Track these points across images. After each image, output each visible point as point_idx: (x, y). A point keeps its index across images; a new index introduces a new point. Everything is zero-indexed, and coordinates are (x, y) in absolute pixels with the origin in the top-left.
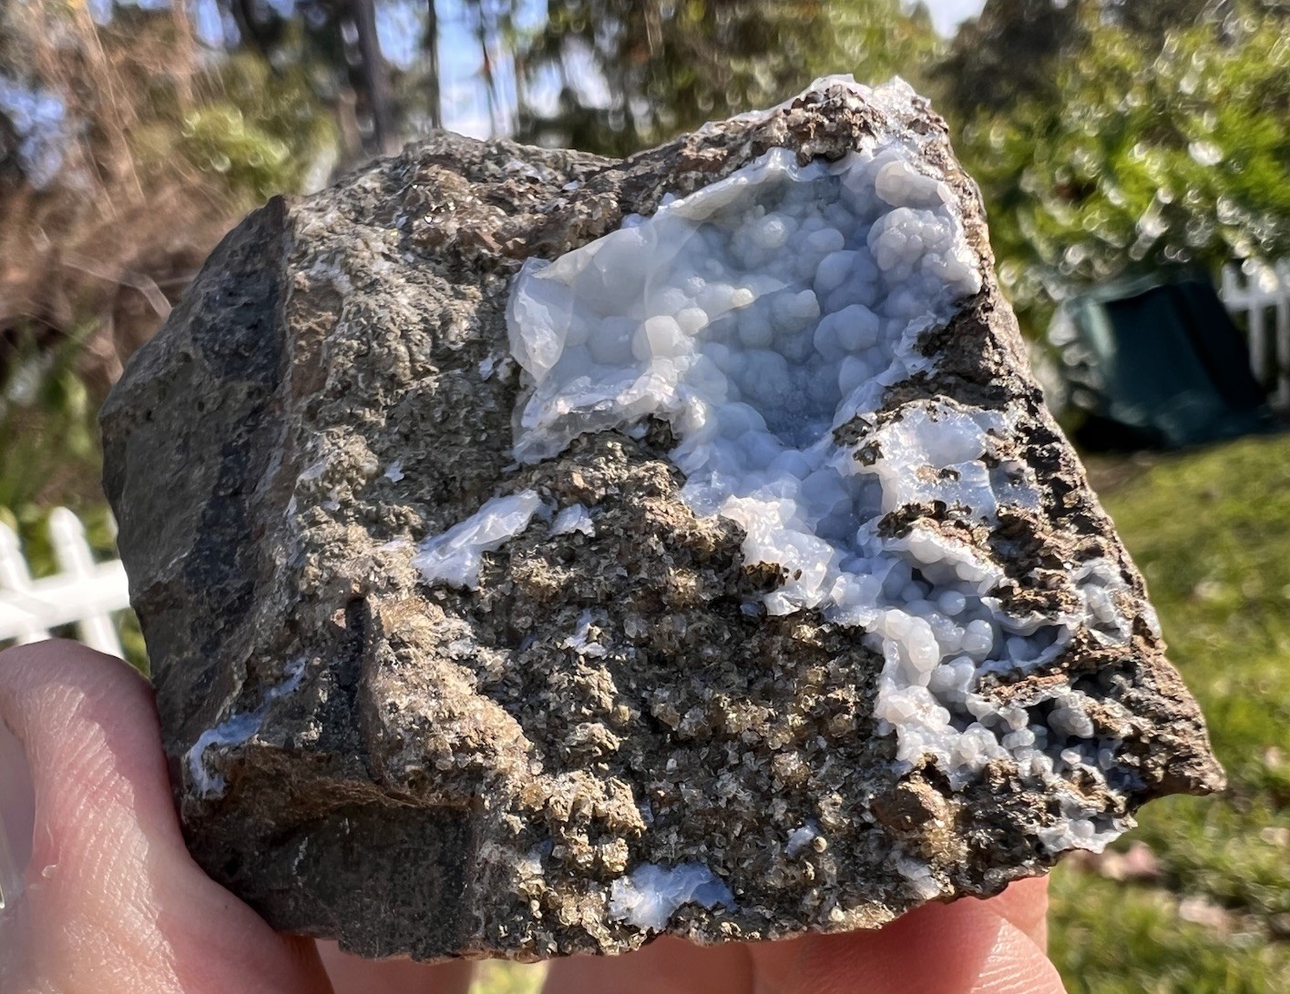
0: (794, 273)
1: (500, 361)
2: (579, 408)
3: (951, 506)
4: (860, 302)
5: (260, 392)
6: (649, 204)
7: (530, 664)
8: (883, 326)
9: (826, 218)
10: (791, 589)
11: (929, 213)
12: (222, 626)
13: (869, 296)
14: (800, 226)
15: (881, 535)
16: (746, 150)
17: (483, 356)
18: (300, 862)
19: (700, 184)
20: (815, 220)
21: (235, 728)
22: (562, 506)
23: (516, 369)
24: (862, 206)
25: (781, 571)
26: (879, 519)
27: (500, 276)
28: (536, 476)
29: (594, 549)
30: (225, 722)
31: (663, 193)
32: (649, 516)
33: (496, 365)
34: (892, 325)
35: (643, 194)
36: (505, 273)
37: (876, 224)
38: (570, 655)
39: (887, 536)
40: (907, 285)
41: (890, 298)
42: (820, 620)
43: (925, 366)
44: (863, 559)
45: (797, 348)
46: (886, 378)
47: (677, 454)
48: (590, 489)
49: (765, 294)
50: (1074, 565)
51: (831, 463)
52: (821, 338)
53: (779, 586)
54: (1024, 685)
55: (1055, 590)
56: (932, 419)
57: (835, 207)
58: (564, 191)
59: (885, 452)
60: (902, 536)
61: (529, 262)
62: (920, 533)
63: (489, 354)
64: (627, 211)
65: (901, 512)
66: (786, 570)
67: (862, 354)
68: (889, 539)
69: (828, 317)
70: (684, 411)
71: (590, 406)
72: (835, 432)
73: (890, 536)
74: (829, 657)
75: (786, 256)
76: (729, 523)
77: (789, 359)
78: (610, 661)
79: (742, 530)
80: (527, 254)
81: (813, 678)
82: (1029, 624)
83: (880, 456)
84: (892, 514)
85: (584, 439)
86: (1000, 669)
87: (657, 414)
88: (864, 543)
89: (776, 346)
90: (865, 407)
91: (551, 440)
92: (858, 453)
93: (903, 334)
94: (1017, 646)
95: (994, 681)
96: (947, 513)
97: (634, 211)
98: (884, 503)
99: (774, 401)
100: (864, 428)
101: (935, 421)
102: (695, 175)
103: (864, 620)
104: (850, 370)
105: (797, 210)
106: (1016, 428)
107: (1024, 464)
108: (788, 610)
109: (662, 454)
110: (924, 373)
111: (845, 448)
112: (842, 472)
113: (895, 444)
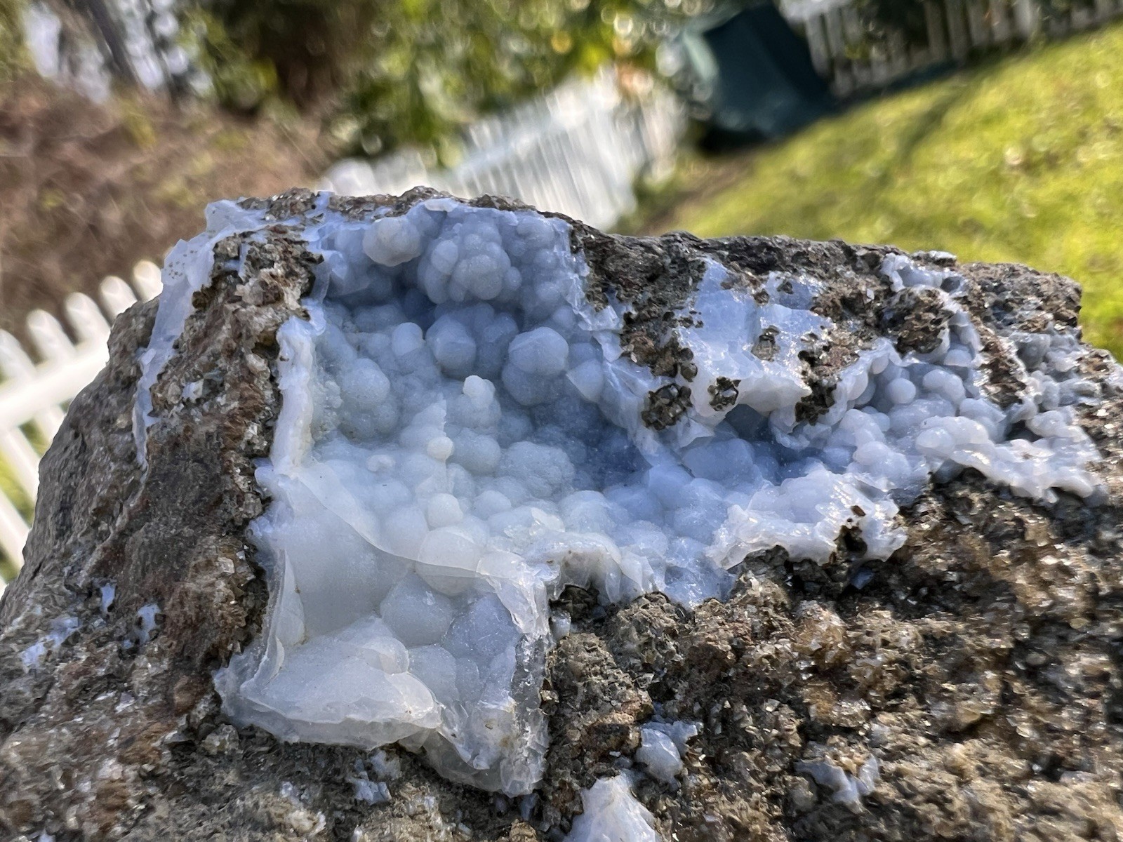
0: (429, 386)
1: (369, 768)
2: (514, 685)
4: (512, 336)
6: (250, 499)
8: (557, 327)
9: (372, 329)
10: (873, 525)
13: (508, 325)
15: (812, 423)
16: (258, 363)
17: (349, 789)
19: (267, 430)
20: (377, 340)
22: (633, 755)
23: (396, 749)
24: (384, 287)
25: (849, 526)
26: (787, 419)
27: (213, 730)
29: (719, 731)
32: (723, 645)
33: (373, 776)
34: (562, 315)
35: (230, 503)
36: (215, 720)
37: (430, 280)
38: (871, 801)
39: (820, 416)
40: (529, 282)
41: (529, 307)
42: (908, 513)
43: (617, 312)
44: (826, 451)
45: (518, 424)
46: (611, 351)
47: (612, 592)
48: (636, 706)
49: (445, 426)
50: (887, 281)
51: (686, 441)
52: (525, 394)
53: (862, 536)
54: (1003, 367)
55: (919, 302)
56: (697, 327)
57: (365, 317)
58: (110, 608)
59: (732, 377)
60: (833, 403)
61: (224, 683)
62: (844, 381)
63: (350, 780)
64: (237, 530)
65: (809, 390)
66: (850, 520)
67: (574, 361)
68: (827, 415)
69: (509, 375)
70: (567, 564)
71: (520, 667)
72: (648, 424)
73: (824, 412)
74: (950, 517)
75: (406, 385)
76: (753, 561)
77: (525, 437)
78: (890, 756)
79: (767, 551)
80: (208, 678)
81: (974, 542)
82: (945, 336)
83: (737, 382)
84: (803, 399)
85: (547, 696)
86: (981, 380)
87: (556, 595)
88: (806, 443)
89: (505, 443)
90: (647, 383)
91: (533, 737)
92: (717, 403)
93: (576, 312)
94: (960, 358)
95: (993, 389)
96: (813, 353)
97: (246, 522)
98: (762, 409)
99: (570, 471)
100: (675, 391)
101: (700, 324)
102: (253, 431)
103: (923, 469)
104: (585, 380)
105: (349, 352)
106: (726, 264)
107: (770, 275)
108: (901, 537)
109: (600, 611)
110: (626, 316)
111: (683, 418)
112: (708, 434)
113: (721, 366)
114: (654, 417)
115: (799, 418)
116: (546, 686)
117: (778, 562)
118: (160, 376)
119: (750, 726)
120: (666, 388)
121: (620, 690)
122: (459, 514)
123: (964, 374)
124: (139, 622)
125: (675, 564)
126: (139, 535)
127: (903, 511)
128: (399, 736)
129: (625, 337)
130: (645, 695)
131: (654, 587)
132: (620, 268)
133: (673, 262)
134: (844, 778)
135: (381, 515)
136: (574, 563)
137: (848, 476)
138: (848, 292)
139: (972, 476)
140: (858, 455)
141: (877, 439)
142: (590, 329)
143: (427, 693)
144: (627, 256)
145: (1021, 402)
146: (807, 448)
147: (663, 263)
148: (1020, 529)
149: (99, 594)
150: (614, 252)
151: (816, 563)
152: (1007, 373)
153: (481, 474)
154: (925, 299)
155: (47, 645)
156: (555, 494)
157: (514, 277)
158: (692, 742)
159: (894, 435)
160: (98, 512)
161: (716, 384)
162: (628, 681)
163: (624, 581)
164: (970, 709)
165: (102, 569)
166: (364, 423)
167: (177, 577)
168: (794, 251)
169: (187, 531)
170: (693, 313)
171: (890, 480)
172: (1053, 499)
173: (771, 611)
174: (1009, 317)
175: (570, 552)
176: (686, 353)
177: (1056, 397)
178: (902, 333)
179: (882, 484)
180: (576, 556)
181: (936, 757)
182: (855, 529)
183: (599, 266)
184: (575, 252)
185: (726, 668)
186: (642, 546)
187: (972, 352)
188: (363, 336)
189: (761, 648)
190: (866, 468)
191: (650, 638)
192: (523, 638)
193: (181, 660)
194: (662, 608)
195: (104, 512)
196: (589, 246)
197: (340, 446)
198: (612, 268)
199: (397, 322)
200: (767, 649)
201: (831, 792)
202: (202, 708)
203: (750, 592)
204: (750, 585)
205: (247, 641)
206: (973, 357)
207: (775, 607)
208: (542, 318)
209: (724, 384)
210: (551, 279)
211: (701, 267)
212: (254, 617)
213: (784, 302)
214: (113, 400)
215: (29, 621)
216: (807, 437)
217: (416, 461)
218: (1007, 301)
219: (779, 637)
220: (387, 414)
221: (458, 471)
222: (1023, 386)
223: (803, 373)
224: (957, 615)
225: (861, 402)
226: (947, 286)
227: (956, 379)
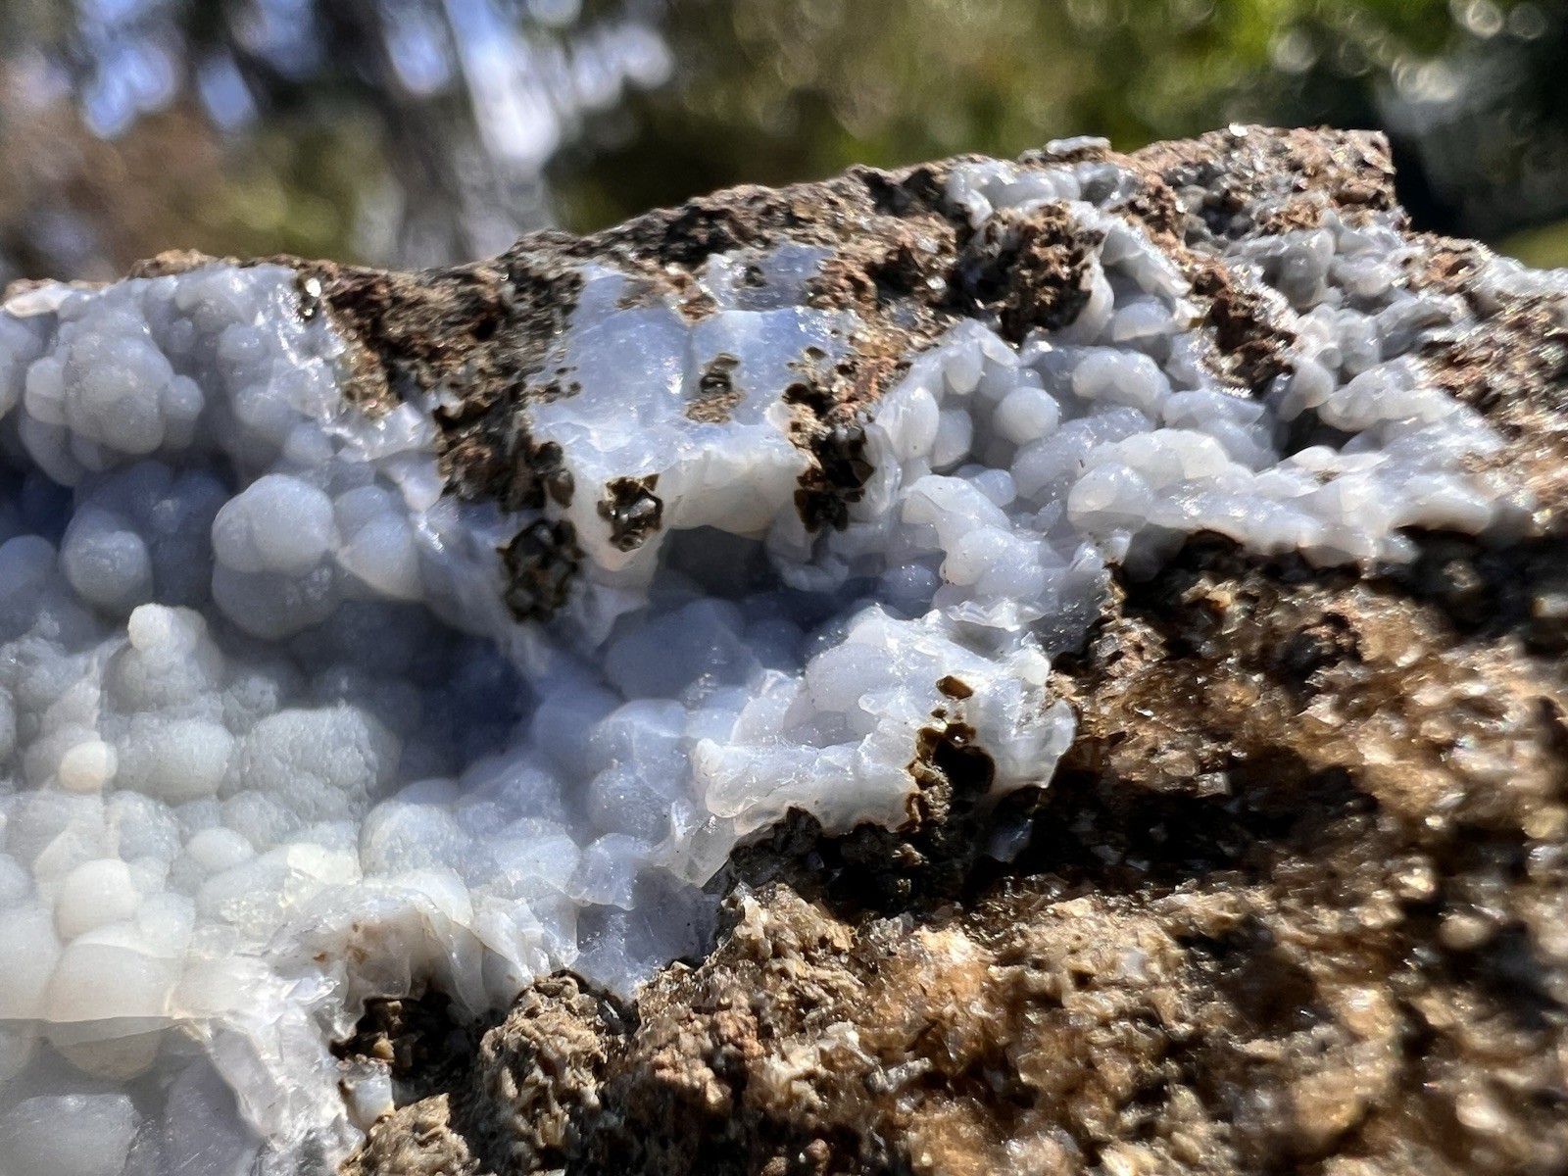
4: (213, 511)
11: (64, 331)
13: (204, 488)
15: (840, 525)
25: (941, 726)
26: (792, 533)
34: (301, 443)
39: (853, 508)
40: (219, 399)
41: (233, 445)
42: (1077, 664)
43: (420, 410)
44: (887, 577)
46: (421, 491)
47: (471, 998)
49: (100, 718)
50: (958, 212)
51: (599, 632)
52: (261, 618)
53: (977, 742)
54: (1241, 313)
55: (1027, 233)
56: (569, 395)
59: (638, 473)
60: (869, 471)
62: (879, 421)
65: (809, 460)
66: (939, 714)
67: (345, 526)
68: (864, 500)
69: (220, 589)
70: (360, 956)
72: (520, 614)
73: (856, 496)
74: (1178, 650)
75: (20, 656)
76: (749, 856)
77: (285, 700)
79: (776, 826)
82: (1098, 284)
83: (652, 480)
84: (802, 480)
86: (1197, 349)
87: (344, 1031)
88: (841, 573)
89: (240, 723)
90: (491, 533)
92: (623, 536)
93: (329, 431)
94: (1145, 319)
95: (1226, 363)
96: (815, 384)
100: (545, 534)
101: (575, 387)
103: (1094, 562)
106: (628, 266)
107: (718, 261)
108: (1066, 726)
109: (457, 1043)
110: (440, 415)
111: (577, 585)
112: (633, 603)
113: (619, 457)
114: (525, 597)
115: (811, 523)
117: (800, 845)
120: (528, 533)
122: (131, 898)
123: (1160, 351)
125: (590, 900)
127: (1065, 663)
129: (444, 455)
131: (553, 963)
132: (413, 328)
133: (519, 290)
136: (376, 951)
137: (934, 616)
138: (880, 252)
139: (1208, 549)
140: (950, 569)
142: (366, 457)
145: (1290, 370)
146: (848, 583)
147: (500, 297)
150: (397, 301)
151: (883, 829)
152: (1248, 322)
153: (187, 801)
154: (1039, 222)
157: (186, 395)
159: (1025, 507)
161: (609, 497)
163: (489, 962)
170: (562, 371)
171: (1022, 601)
173: (794, 964)
174: (1238, 221)
175: (355, 927)
176: (551, 453)
177: (1369, 345)
178: (1012, 301)
179: (1007, 617)
180: (371, 934)
182: (959, 730)
183: (373, 336)
184: (309, 320)
186: (515, 876)
187: (1168, 303)
189: (784, 1058)
190: (969, 591)
191: (544, 1088)
192: (266, 1148)
194: (569, 1007)
196: (339, 302)
198: (395, 330)
200: (799, 1058)
203: (741, 931)
204: (742, 914)
206: (1171, 309)
207: (805, 949)
208: (269, 458)
209: (625, 492)
210: (260, 379)
211: (575, 282)
213: (749, 305)
216: (841, 558)
218: (1227, 193)
219: (823, 1023)
221: (128, 807)
222: (1289, 338)
223: (796, 427)
224: (1256, 874)
225: (946, 459)
226: (1094, 193)
227: (1143, 365)
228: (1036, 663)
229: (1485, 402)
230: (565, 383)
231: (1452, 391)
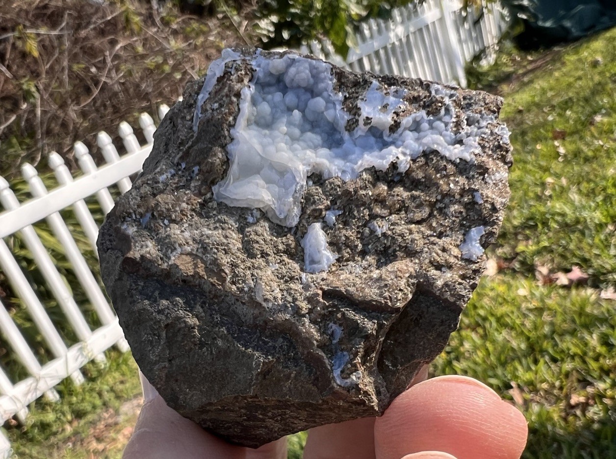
0: (282, 112)
1: (252, 213)
2: (293, 195)
3: (396, 110)
4: (309, 99)
5: (204, 303)
6: (228, 138)
7: (376, 251)
8: (323, 98)
9: (269, 93)
10: (401, 162)
12: (293, 354)
13: (309, 95)
14: (268, 102)
15: (394, 133)
16: (234, 99)
17: (246, 219)
18: (392, 366)
19: (235, 119)
20: (269, 97)
21: (337, 362)
22: (323, 218)
23: (259, 209)
24: (273, 81)
25: (394, 162)
26: (387, 132)
28: (304, 222)
29: (347, 214)
30: (333, 365)
31: (229, 131)
32: (352, 190)
33: (252, 216)
34: (325, 94)
35: (222, 139)
37: (287, 80)
38: (384, 234)
39: (396, 131)
40: (316, 83)
41: (315, 90)
42: (414, 161)
43: (343, 94)
44: (396, 142)
45: (308, 126)
46: (339, 107)
47: (326, 176)
48: (326, 205)
49: (286, 124)
50: (430, 93)
51: (356, 136)
52: (311, 117)
53: (397, 165)
54: (460, 123)
55: (437, 100)
56: (364, 101)
57: (267, 89)
58: (184, 169)
59: (370, 117)
60: (400, 127)
61: (215, 189)
62: (404, 121)
63: (246, 216)
64: (223, 147)
65: (393, 123)
66: (395, 160)
67: (327, 108)
68: (398, 131)
69: (307, 111)
70: (314, 166)
71: (295, 191)
72: (346, 130)
73: (397, 129)
74: (426, 164)
75: (276, 111)
76: (366, 170)
77: (310, 131)
78: (392, 224)
79: (371, 167)
80: (210, 188)
81: (431, 171)
82: (443, 111)
84: (391, 125)
85: (302, 201)
86: (451, 126)
87: (309, 175)
88: (391, 140)
89: (303, 131)
90: (347, 117)
91: (296, 211)
92: (365, 124)
93: (329, 94)
94: (447, 119)
95: (454, 129)
97: (226, 145)
98: (381, 128)
99: (320, 142)
100: (354, 120)
102: (231, 119)
103: (421, 149)
104: (329, 115)
105: (260, 99)
106: (380, 83)
107: (392, 87)
108: (408, 166)
109: (322, 181)
110: (345, 96)
111: (356, 129)
112: (363, 134)
113: (368, 113)
114: (348, 128)
115: (390, 131)
116: (302, 198)
117: (373, 170)
118: (204, 102)
119: (355, 213)
120: (352, 119)
121: (322, 200)
122: (286, 149)
123: (446, 124)
124: (193, 172)
125: (345, 169)
126: (195, 147)
127: (412, 160)
128: (261, 206)
129: (344, 103)
130: (329, 203)
131: (338, 175)
132: (346, 81)
133: (363, 81)
134: (378, 228)
135: (264, 146)
136: (316, 166)
137: (400, 149)
138: (416, 94)
139: (435, 153)
140: (405, 144)
141: (411, 139)
142: (333, 99)
143: (269, 194)
144: (348, 77)
145: (460, 133)
146: (391, 142)
147: (360, 81)
148: (445, 168)
149: (181, 165)
150: (345, 76)
151: (383, 172)
152: (460, 125)
153: (294, 139)
154: (439, 99)
155: (167, 176)
156: (315, 148)
157: (312, 81)
158: (339, 215)
159: (418, 139)
160: (180, 143)
161: (365, 118)
162: (325, 198)
163: (330, 173)
164: (418, 216)
165: (182, 158)
166: (262, 121)
167: (206, 158)
168: (402, 80)
169: (210, 146)
170: (365, 97)
171: (411, 151)
172: (458, 161)
173: (367, 182)
174: (470, 108)
175: (315, 163)
176: (359, 109)
177: (474, 133)
178: (430, 109)
179: (408, 152)
180: (317, 164)
181: (406, 227)
182: (396, 163)
183: (339, 80)
184: (332, 75)
185: (352, 196)
186: (336, 163)
187: (451, 117)
188: (265, 95)
189: (362, 192)
190: (406, 147)
191: (333, 187)
192: (298, 183)
193: (204, 182)
194: (338, 180)
195: (181, 144)
196: (337, 73)
197: (254, 127)
198: (343, 81)
199: (276, 92)
200: (364, 192)
201: (375, 232)
202: (209, 195)
203: (362, 177)
204: (363, 175)
205: (223, 178)
206: (451, 118)
207: (368, 182)
208: (319, 94)
209: (368, 118)
210: (323, 82)
211: (371, 83)
212: (225, 172)
213: (394, 96)
214: (185, 111)
215: (162, 169)
216: (392, 138)
217: (276, 133)
218: (472, 103)
219: (368, 190)
220: (269, 118)
221: (287, 137)
222: (463, 129)
223: (393, 118)
224: (422, 191)
225: (411, 129)
226: (451, 96)
227: (443, 125)
228: (409, 158)
229: (483, 147)
230: (365, 99)
231: (479, 144)
